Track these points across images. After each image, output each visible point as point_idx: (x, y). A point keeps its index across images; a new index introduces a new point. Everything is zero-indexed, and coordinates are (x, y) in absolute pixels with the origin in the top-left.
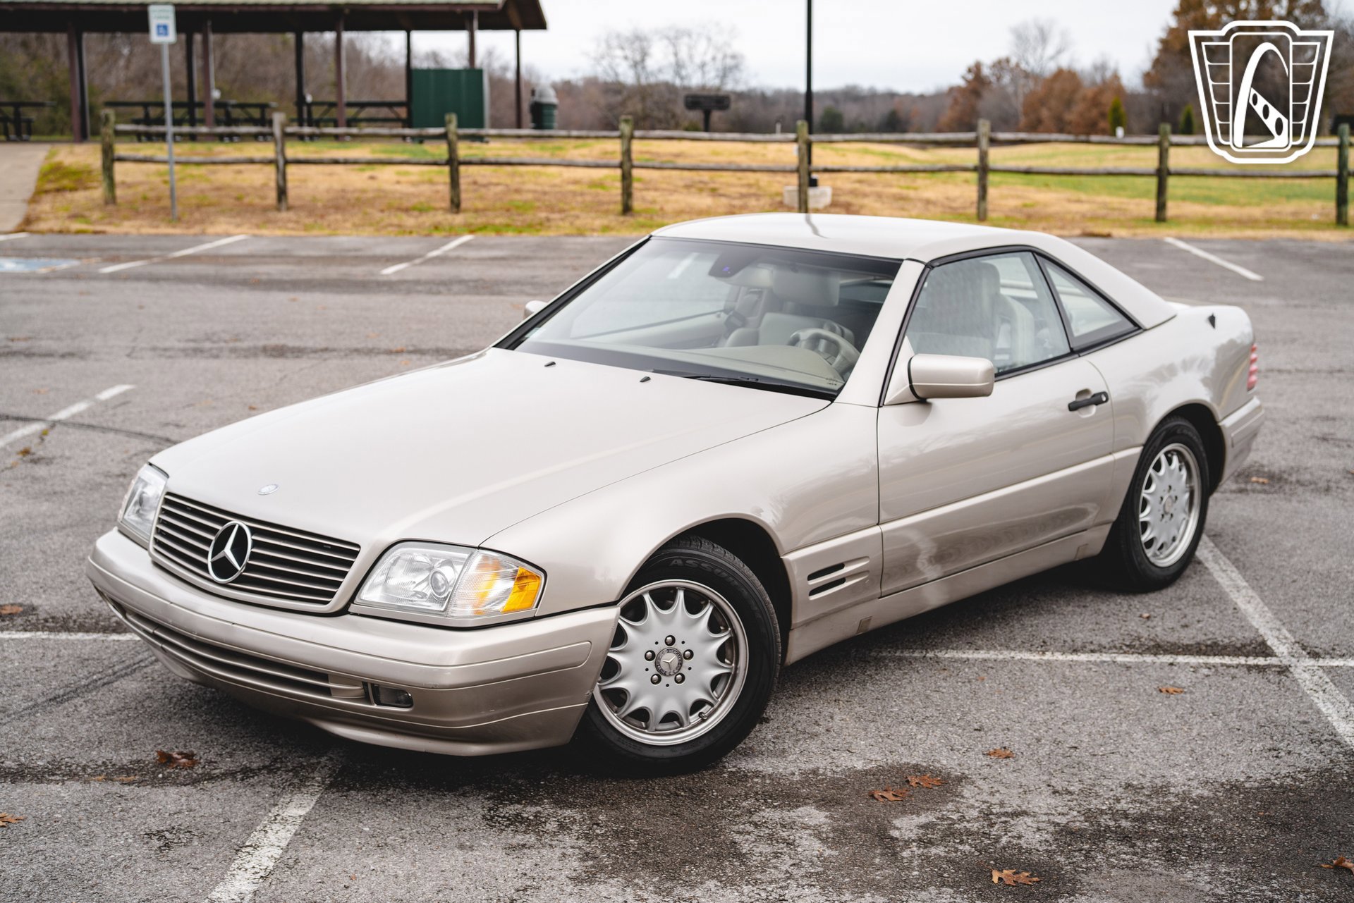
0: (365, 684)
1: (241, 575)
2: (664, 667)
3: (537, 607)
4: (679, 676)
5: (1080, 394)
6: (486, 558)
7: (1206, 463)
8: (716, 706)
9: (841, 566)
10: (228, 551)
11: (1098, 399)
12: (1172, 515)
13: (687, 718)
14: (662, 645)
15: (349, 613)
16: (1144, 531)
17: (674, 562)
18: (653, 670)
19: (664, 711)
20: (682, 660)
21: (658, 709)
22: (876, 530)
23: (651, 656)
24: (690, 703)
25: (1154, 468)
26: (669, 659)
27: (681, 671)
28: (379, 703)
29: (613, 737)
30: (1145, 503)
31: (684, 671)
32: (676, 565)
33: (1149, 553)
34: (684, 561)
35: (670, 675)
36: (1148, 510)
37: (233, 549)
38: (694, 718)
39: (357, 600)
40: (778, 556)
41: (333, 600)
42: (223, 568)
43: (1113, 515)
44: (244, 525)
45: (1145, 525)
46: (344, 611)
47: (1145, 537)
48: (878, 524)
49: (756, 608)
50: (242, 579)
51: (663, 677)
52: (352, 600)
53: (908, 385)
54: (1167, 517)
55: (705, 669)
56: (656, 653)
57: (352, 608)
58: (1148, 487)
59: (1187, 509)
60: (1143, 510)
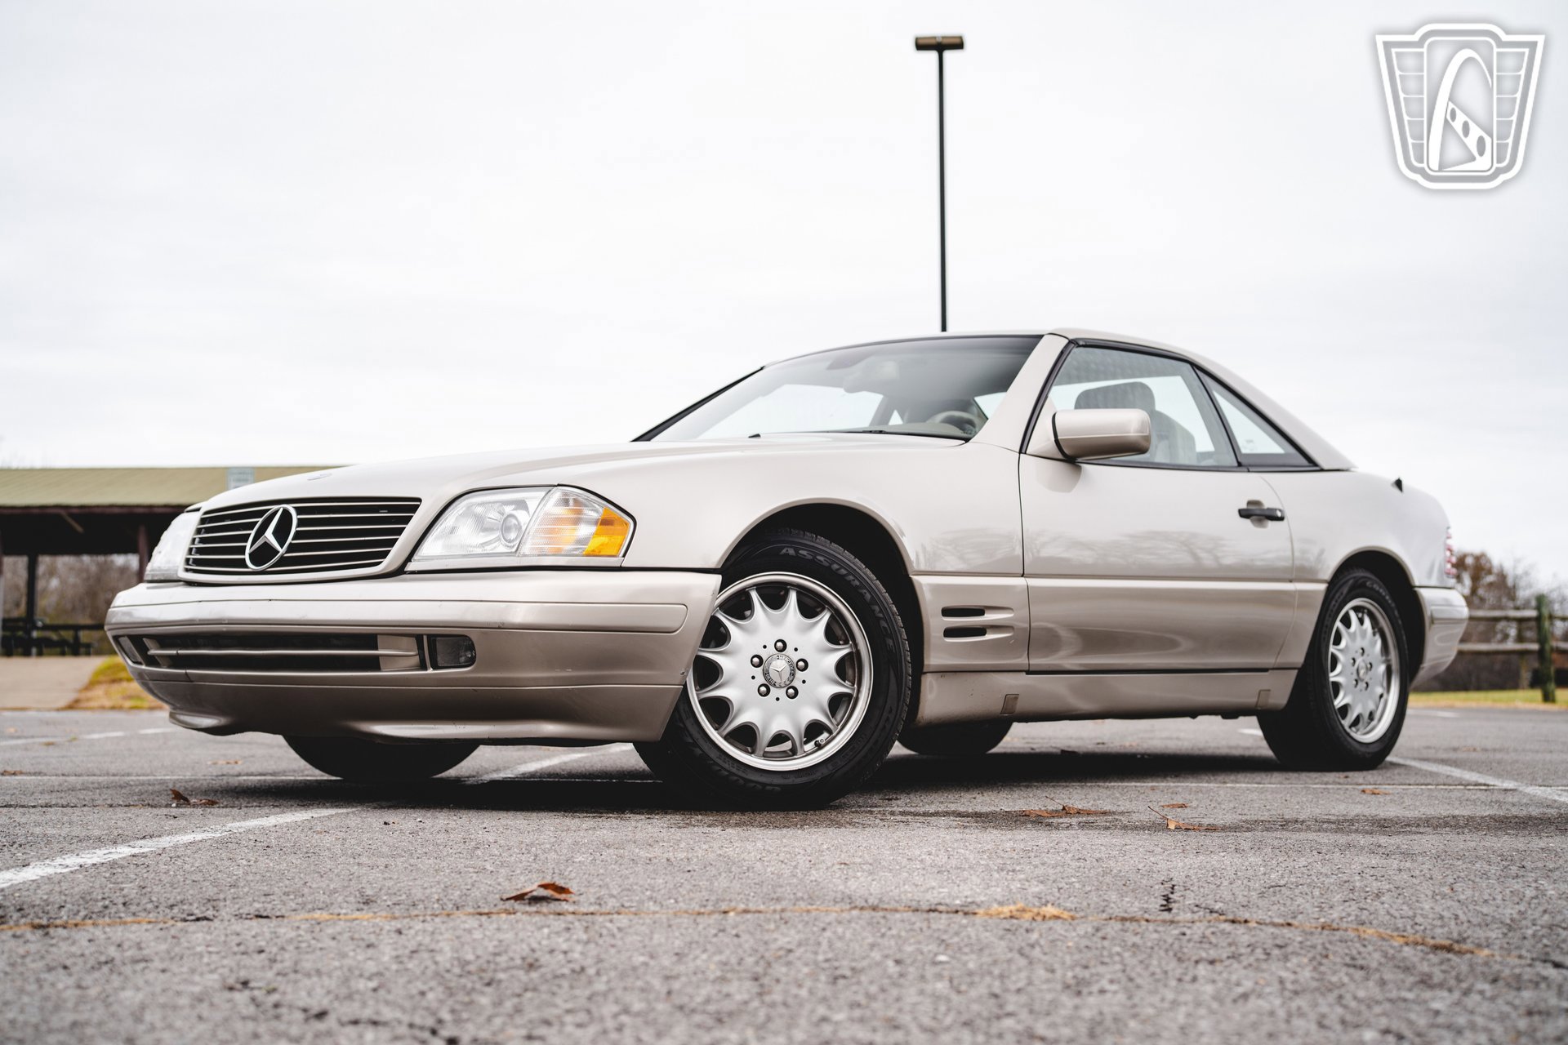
0: (419, 638)
1: (282, 557)
2: (773, 676)
3: (624, 556)
4: (791, 691)
5: (1249, 503)
6: (566, 494)
7: (1403, 632)
8: (834, 734)
9: (980, 612)
10: (269, 535)
11: (1272, 516)
12: (1367, 683)
13: (802, 747)
14: (771, 650)
15: (405, 573)
16: (1336, 695)
17: (784, 551)
18: (761, 680)
19: (774, 730)
20: (794, 670)
21: (766, 725)
22: (1021, 582)
23: (759, 661)
24: (804, 723)
25: (1341, 621)
26: (779, 665)
27: (793, 684)
28: (435, 667)
29: (713, 754)
30: (1335, 660)
31: (796, 683)
32: (787, 555)
33: (1346, 723)
34: (796, 550)
35: (781, 687)
36: (1339, 668)
37: (275, 533)
38: (810, 746)
39: (415, 557)
40: (907, 575)
41: (386, 561)
42: (263, 554)
43: (1298, 657)
44: (290, 508)
45: (1337, 687)
46: (399, 572)
47: (1338, 702)
48: (1022, 576)
49: (881, 615)
50: (284, 561)
51: (772, 688)
52: (409, 559)
53: (1053, 439)
54: (1362, 685)
55: (821, 685)
56: (764, 659)
57: (410, 567)
58: (1337, 641)
59: (1385, 684)
60: (1333, 668)
